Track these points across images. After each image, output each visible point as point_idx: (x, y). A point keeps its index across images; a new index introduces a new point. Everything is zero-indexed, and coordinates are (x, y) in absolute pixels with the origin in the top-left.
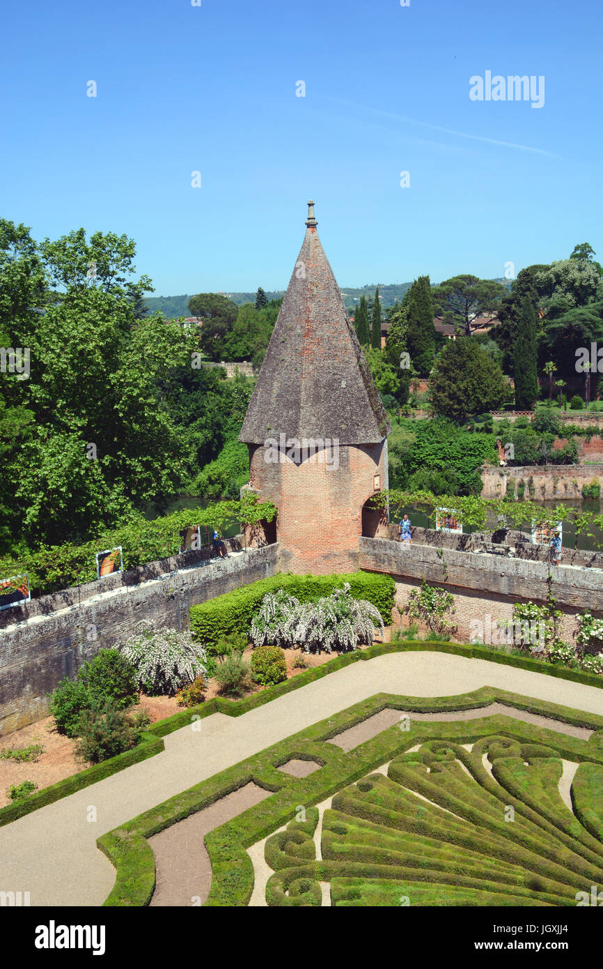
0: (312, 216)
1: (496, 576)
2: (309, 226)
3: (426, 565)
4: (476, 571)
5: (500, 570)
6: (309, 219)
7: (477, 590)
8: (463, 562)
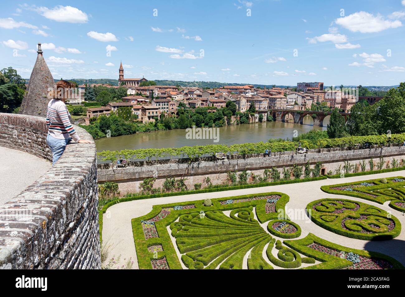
0: (40, 49)
1: (134, 174)
2: (39, 53)
3: (107, 176)
4: (127, 173)
5: (136, 171)
6: (39, 50)
7: (127, 179)
8: (122, 171)
